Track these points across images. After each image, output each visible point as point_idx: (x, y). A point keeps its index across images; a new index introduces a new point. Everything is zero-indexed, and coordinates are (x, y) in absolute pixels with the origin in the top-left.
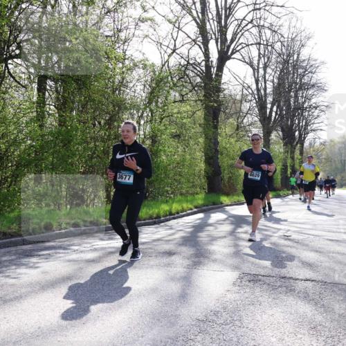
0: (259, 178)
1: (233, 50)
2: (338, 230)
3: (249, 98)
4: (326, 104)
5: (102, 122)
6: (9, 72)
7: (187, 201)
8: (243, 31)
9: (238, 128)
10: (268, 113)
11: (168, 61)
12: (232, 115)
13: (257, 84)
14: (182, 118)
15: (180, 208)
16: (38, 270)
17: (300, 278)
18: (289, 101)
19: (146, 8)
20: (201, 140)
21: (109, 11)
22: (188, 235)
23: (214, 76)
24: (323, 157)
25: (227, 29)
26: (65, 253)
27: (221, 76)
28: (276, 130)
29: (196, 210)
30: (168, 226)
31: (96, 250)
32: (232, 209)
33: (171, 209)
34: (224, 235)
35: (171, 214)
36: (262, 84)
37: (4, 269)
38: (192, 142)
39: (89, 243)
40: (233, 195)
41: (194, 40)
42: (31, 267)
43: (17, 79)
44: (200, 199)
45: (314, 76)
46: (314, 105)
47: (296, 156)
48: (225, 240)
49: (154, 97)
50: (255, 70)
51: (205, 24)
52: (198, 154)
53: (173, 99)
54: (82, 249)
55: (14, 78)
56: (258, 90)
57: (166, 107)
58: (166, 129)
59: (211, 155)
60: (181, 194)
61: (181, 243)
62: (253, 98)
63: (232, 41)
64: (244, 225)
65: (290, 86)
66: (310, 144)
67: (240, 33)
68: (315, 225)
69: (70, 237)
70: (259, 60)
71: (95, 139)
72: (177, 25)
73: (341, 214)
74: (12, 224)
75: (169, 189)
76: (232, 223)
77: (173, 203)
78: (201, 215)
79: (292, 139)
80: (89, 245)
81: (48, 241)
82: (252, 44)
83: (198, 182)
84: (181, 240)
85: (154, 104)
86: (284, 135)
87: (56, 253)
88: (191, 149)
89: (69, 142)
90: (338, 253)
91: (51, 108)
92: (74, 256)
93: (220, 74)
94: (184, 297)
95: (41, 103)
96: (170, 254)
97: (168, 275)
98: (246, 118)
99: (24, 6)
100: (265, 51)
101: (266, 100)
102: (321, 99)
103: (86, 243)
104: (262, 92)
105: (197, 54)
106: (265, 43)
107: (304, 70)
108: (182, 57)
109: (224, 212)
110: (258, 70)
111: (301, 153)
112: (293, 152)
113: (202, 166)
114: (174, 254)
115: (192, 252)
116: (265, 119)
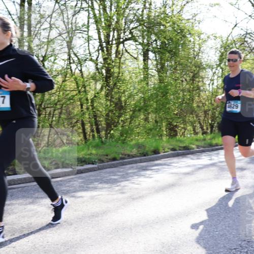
6: (126, 50)
11: (231, 33)
16: (152, 179)
21: (188, 2)
37: (130, 178)
39: (184, 162)
42: (148, 177)
43: (131, 54)
49: (224, 59)
54: (180, 165)
55: (129, 53)
69: (171, 157)
71: (183, 90)
72: (237, 6)
74: (133, 149)
81: (157, 160)
85: (223, 63)
89: (167, 94)
91: (153, 72)
92: (175, 170)
95: (146, 68)
99: (132, 5)
103: (182, 162)
108: (242, 29)
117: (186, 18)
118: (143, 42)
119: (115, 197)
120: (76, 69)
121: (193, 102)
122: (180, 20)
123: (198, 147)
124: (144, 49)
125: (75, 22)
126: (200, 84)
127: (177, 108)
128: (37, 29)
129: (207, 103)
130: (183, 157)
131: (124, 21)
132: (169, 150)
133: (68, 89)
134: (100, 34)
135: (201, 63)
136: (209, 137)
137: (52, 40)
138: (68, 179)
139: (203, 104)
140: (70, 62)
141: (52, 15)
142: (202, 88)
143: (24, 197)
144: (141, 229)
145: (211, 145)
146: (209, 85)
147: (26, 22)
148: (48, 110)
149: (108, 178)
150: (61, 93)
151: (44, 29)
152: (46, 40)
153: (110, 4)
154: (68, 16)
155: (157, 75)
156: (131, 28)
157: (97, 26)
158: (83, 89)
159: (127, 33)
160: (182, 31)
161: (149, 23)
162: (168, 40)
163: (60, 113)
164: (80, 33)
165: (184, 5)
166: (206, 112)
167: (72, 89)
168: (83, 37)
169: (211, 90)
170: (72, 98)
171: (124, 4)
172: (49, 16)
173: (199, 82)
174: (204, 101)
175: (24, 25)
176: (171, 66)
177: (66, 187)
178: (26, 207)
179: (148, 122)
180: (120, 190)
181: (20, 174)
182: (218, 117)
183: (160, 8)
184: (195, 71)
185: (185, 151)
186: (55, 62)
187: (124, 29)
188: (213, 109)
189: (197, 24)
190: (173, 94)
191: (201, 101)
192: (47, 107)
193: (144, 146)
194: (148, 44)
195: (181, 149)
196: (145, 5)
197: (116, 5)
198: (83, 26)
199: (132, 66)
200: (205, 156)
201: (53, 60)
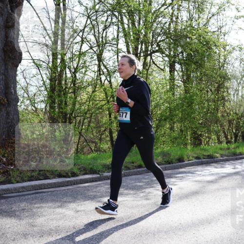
5: (213, 89)
6: (153, 62)
16: (176, 186)
19: (239, 9)
21: (213, 15)
26: (192, 176)
31: (213, 174)
37: (155, 185)
39: (208, 170)
42: (172, 184)
43: (158, 65)
54: (204, 174)
55: (156, 65)
69: (195, 165)
71: (208, 101)
74: (158, 157)
80: (208, 171)
81: (181, 168)
87: (187, 176)
89: (192, 104)
91: (179, 82)
92: (199, 178)
95: (172, 79)
99: (160, 19)
103: (206, 170)
117: (212, 31)
118: (170, 54)
119: (140, 203)
120: (105, 80)
121: (218, 112)
122: (206, 32)
123: (222, 156)
124: (170, 60)
125: (106, 36)
126: (225, 94)
127: (202, 117)
128: (70, 43)
129: (231, 112)
130: (207, 166)
131: (151, 34)
132: (193, 159)
133: (98, 99)
134: (129, 47)
135: (226, 74)
136: (233, 146)
137: (83, 53)
138: (95, 185)
139: (227, 113)
140: (100, 73)
141: (84, 30)
142: (226, 98)
143: (53, 201)
144: (164, 235)
145: (235, 154)
146: (234, 95)
147: (59, 37)
148: (78, 119)
149: (133, 185)
150: (91, 103)
151: (76, 43)
152: (78, 53)
153: (138, 19)
154: (98, 31)
155: (183, 86)
156: (158, 41)
157: (126, 39)
158: (112, 99)
159: (155, 46)
160: (208, 43)
161: (176, 36)
162: (193, 52)
163: (90, 122)
164: (110, 46)
165: (210, 18)
166: (230, 122)
167: (101, 99)
168: (113, 50)
169: (235, 100)
170: (101, 108)
171: (152, 18)
172: (81, 31)
173: (224, 92)
174: (228, 111)
175: (58, 39)
176: (197, 77)
177: (93, 192)
178: (54, 210)
179: (174, 131)
180: (144, 196)
181: (50, 179)
182: (242, 126)
183: (187, 22)
184: (220, 81)
185: (209, 160)
186: (86, 73)
187: (152, 42)
188: (238, 119)
189: (223, 36)
190: (198, 104)
191: (225, 111)
192: (77, 116)
193: (169, 154)
194: (175, 56)
195: (205, 157)
196: (172, 19)
197: (144, 19)
198: (112, 40)
199: (159, 77)
200: (229, 164)
201: (84, 72)
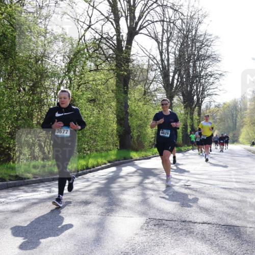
0: (168, 136)
1: (141, 26)
2: (231, 180)
3: (155, 67)
4: (219, 72)
5: (27, 88)
7: (102, 157)
8: (149, 10)
9: (145, 93)
10: (171, 80)
11: (84, 35)
12: (140, 82)
13: (161, 55)
14: (97, 85)
15: (95, 163)
17: (198, 221)
18: (188, 70)
20: (114, 104)
22: (102, 186)
23: (124, 49)
24: (218, 117)
25: (135, 8)
27: (130, 49)
28: (178, 95)
29: (109, 164)
30: (85, 179)
31: (20, 201)
32: (141, 163)
33: (87, 164)
34: (133, 186)
35: (87, 168)
36: (165, 56)
38: (105, 106)
39: (15, 195)
40: (141, 151)
41: (107, 18)
44: (113, 154)
45: (209, 48)
46: (209, 73)
47: (194, 117)
48: (134, 190)
49: (72, 66)
50: (160, 44)
51: (117, 3)
52: (111, 116)
53: (89, 69)
54: (8, 201)
56: (162, 60)
57: (83, 76)
58: (83, 94)
59: (122, 116)
60: (97, 151)
61: (96, 193)
62: (158, 68)
63: (140, 18)
64: (150, 177)
65: (189, 57)
66: (207, 107)
67: (147, 12)
68: (211, 176)
70: (163, 35)
71: (20, 103)
72: (92, 4)
73: (233, 166)
75: (86, 146)
76: (140, 175)
77: (90, 158)
78: (114, 169)
79: (191, 102)
80: (14, 197)
82: (157, 21)
83: (111, 140)
84: (96, 190)
85: (72, 73)
86: (184, 99)
88: (105, 112)
90: (230, 199)
93: (129, 47)
94: (98, 240)
96: (86, 203)
97: (85, 222)
98: (152, 85)
100: (168, 27)
101: (169, 69)
102: (215, 68)
103: (12, 196)
104: (166, 62)
105: (110, 29)
106: (168, 20)
107: (201, 44)
108: (96, 32)
109: (134, 165)
110: (162, 43)
111: (199, 114)
112: (192, 114)
113: (115, 126)
114: (90, 203)
115: (105, 201)
116: (168, 86)
130: (14, 190)
195: (11, 178)
200: (43, 187)
